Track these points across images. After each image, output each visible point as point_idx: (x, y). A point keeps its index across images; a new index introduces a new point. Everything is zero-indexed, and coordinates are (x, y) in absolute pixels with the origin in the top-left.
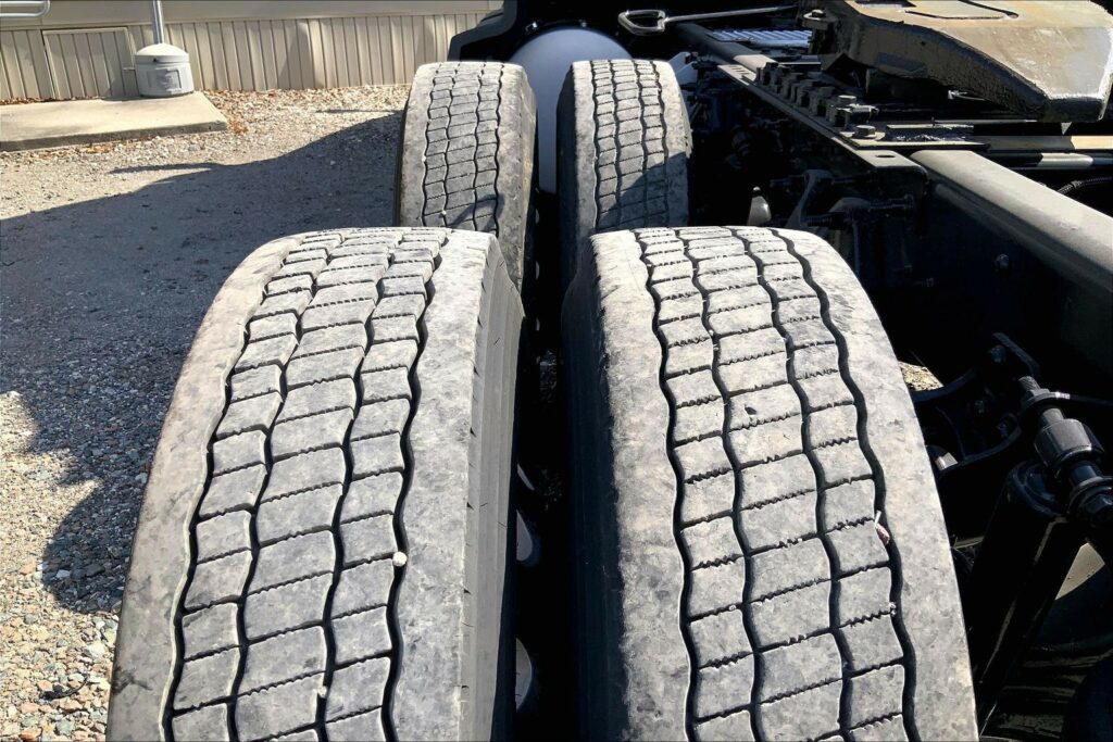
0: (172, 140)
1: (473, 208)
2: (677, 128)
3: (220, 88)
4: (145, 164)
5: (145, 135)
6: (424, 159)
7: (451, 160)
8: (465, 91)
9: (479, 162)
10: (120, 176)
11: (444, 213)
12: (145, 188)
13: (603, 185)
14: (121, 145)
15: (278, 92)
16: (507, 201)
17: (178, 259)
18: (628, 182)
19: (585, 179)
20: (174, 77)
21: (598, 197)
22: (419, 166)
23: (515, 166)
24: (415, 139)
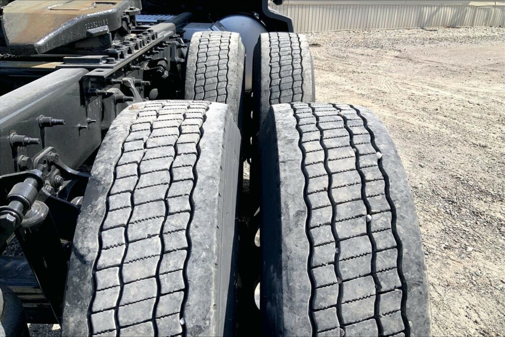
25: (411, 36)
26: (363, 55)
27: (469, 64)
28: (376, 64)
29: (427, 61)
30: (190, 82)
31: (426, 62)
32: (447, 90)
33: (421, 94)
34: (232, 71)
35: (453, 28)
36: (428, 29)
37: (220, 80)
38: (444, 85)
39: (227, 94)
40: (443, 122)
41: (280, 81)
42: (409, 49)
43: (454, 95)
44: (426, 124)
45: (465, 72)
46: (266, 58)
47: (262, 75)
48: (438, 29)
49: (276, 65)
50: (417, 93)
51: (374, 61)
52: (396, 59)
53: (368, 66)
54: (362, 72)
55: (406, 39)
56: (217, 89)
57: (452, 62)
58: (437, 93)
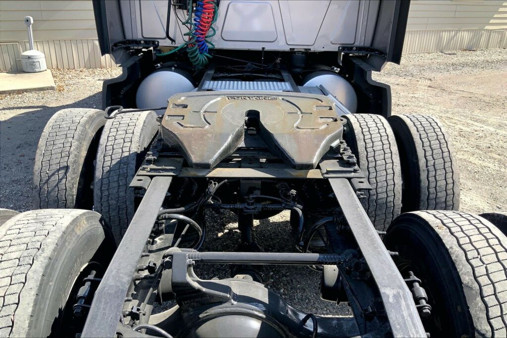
0: (31, 94)
1: (58, 170)
2: (136, 143)
3: (59, 68)
4: (16, 106)
5: (20, 92)
6: (43, 152)
7: (53, 153)
8: (65, 126)
9: (63, 154)
10: (3, 111)
11: (48, 172)
12: (12, 118)
13: (105, 163)
14: (8, 96)
15: (85, 70)
16: (71, 168)
17: (13, 154)
18: (114, 162)
19: (99, 161)
20: (37, 64)
21: (103, 167)
22: (41, 155)
23: (76, 155)
24: (42, 145)
25: (433, 60)
26: (398, 85)
27: (498, 94)
28: (415, 95)
29: (458, 90)
30: (364, 164)
31: (459, 92)
32: (488, 125)
33: (468, 129)
34: (395, 154)
35: (470, 51)
36: (447, 52)
37: (387, 162)
38: (484, 119)
39: (394, 173)
40: (500, 161)
41: (434, 162)
42: (438, 77)
43: (498, 131)
44: (486, 164)
45: (498, 103)
46: (418, 142)
47: (419, 158)
48: (456, 52)
49: (428, 149)
50: (464, 128)
51: (411, 92)
52: (430, 88)
53: (407, 97)
54: (406, 105)
55: (430, 64)
56: (386, 170)
57: (482, 92)
58: (482, 129)
